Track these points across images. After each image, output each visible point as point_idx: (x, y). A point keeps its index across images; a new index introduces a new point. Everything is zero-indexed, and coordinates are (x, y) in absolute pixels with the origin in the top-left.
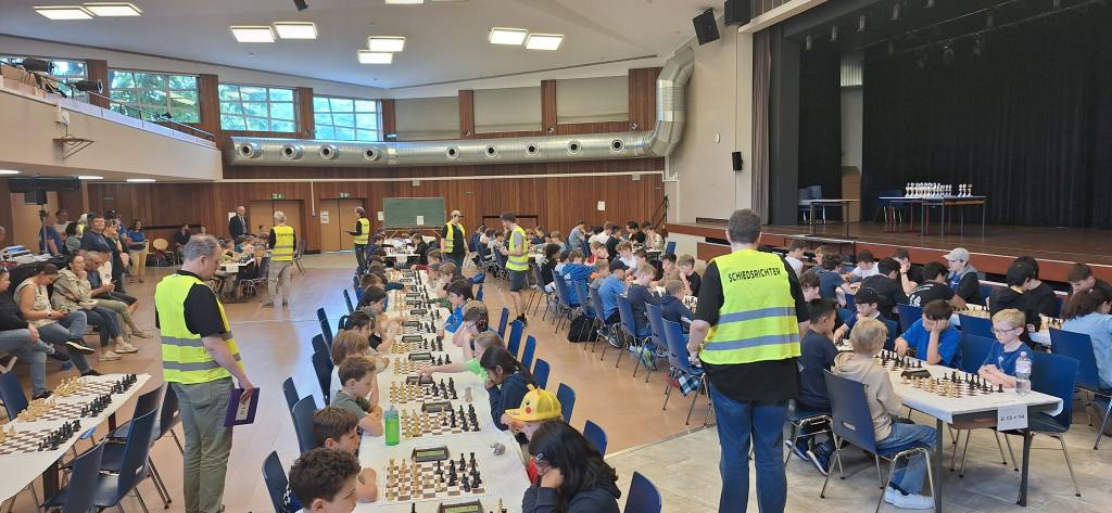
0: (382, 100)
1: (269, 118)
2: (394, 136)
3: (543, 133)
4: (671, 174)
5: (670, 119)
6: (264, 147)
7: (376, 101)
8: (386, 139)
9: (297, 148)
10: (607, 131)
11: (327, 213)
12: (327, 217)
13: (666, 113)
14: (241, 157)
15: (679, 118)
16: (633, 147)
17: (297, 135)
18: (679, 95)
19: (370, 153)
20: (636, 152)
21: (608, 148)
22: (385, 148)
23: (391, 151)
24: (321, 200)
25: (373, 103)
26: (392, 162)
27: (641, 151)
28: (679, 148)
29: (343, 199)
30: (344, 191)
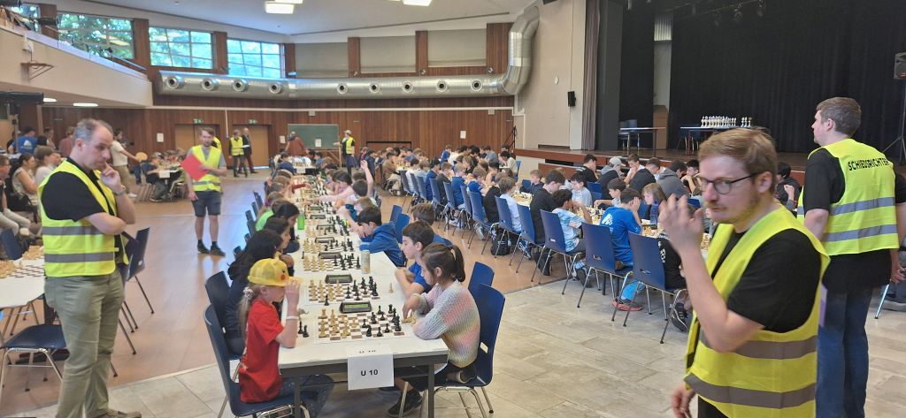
0: (285, 44)
1: (191, 57)
2: (294, 74)
3: (416, 75)
4: (519, 110)
5: (519, 64)
6: (187, 80)
7: (279, 44)
8: (287, 76)
9: (214, 81)
10: (469, 74)
13: (516, 60)
14: (168, 88)
15: (526, 65)
16: (490, 87)
17: (213, 71)
18: (527, 45)
19: (274, 88)
20: (491, 91)
21: (469, 88)
22: (286, 83)
23: (292, 86)
24: (234, 125)
25: (277, 46)
26: (292, 95)
27: (496, 90)
28: (526, 88)
29: (252, 125)
30: (252, 119)
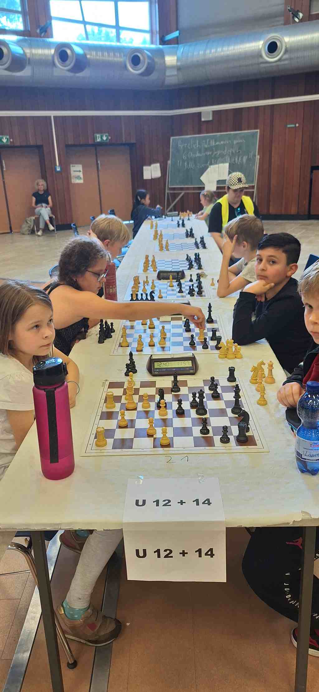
2: (176, 34)
8: (163, 41)
11: (79, 167)
12: (81, 175)
19: (136, 61)
22: (161, 54)
23: (171, 60)
24: (68, 146)
26: (171, 79)
29: (101, 144)
30: (101, 132)
